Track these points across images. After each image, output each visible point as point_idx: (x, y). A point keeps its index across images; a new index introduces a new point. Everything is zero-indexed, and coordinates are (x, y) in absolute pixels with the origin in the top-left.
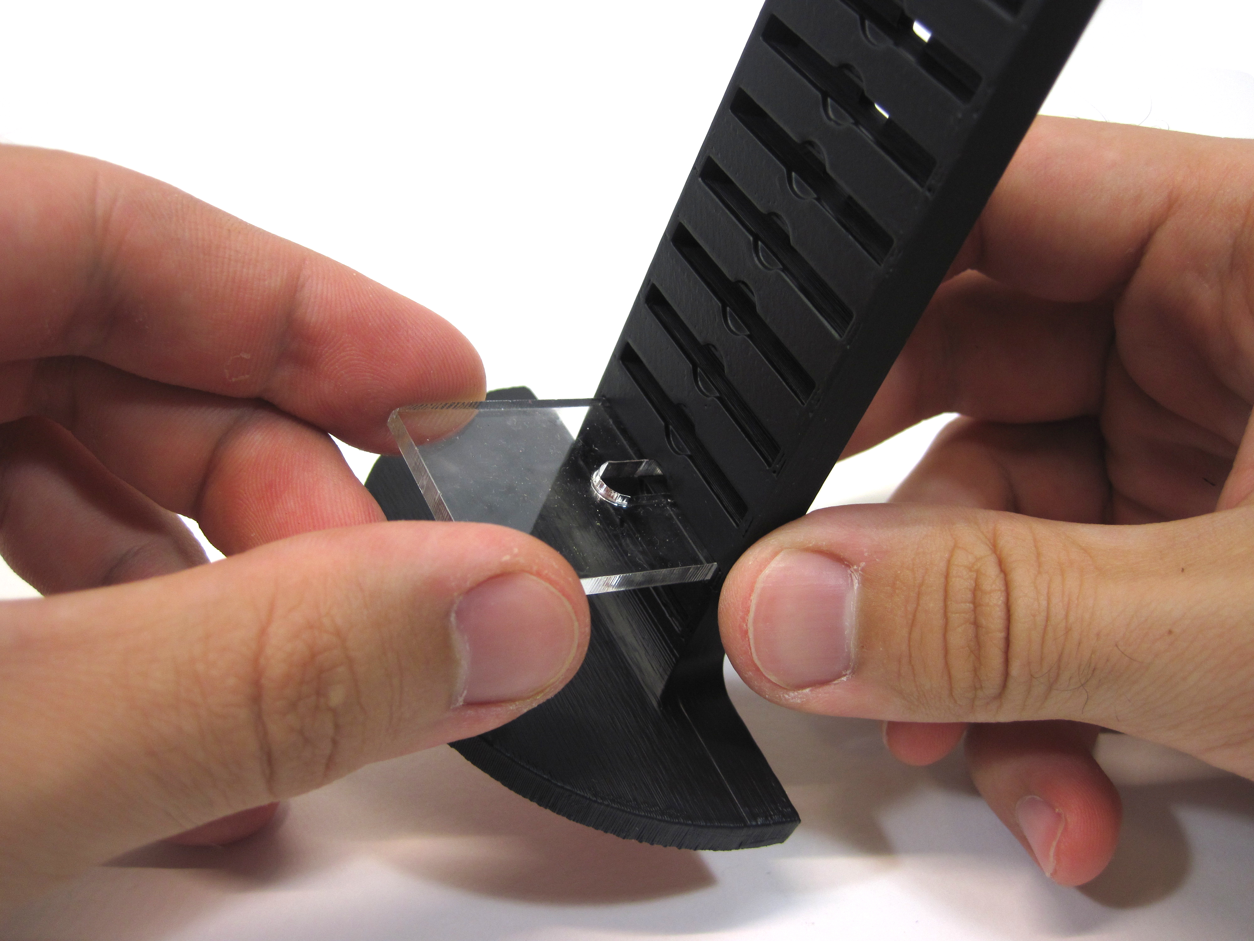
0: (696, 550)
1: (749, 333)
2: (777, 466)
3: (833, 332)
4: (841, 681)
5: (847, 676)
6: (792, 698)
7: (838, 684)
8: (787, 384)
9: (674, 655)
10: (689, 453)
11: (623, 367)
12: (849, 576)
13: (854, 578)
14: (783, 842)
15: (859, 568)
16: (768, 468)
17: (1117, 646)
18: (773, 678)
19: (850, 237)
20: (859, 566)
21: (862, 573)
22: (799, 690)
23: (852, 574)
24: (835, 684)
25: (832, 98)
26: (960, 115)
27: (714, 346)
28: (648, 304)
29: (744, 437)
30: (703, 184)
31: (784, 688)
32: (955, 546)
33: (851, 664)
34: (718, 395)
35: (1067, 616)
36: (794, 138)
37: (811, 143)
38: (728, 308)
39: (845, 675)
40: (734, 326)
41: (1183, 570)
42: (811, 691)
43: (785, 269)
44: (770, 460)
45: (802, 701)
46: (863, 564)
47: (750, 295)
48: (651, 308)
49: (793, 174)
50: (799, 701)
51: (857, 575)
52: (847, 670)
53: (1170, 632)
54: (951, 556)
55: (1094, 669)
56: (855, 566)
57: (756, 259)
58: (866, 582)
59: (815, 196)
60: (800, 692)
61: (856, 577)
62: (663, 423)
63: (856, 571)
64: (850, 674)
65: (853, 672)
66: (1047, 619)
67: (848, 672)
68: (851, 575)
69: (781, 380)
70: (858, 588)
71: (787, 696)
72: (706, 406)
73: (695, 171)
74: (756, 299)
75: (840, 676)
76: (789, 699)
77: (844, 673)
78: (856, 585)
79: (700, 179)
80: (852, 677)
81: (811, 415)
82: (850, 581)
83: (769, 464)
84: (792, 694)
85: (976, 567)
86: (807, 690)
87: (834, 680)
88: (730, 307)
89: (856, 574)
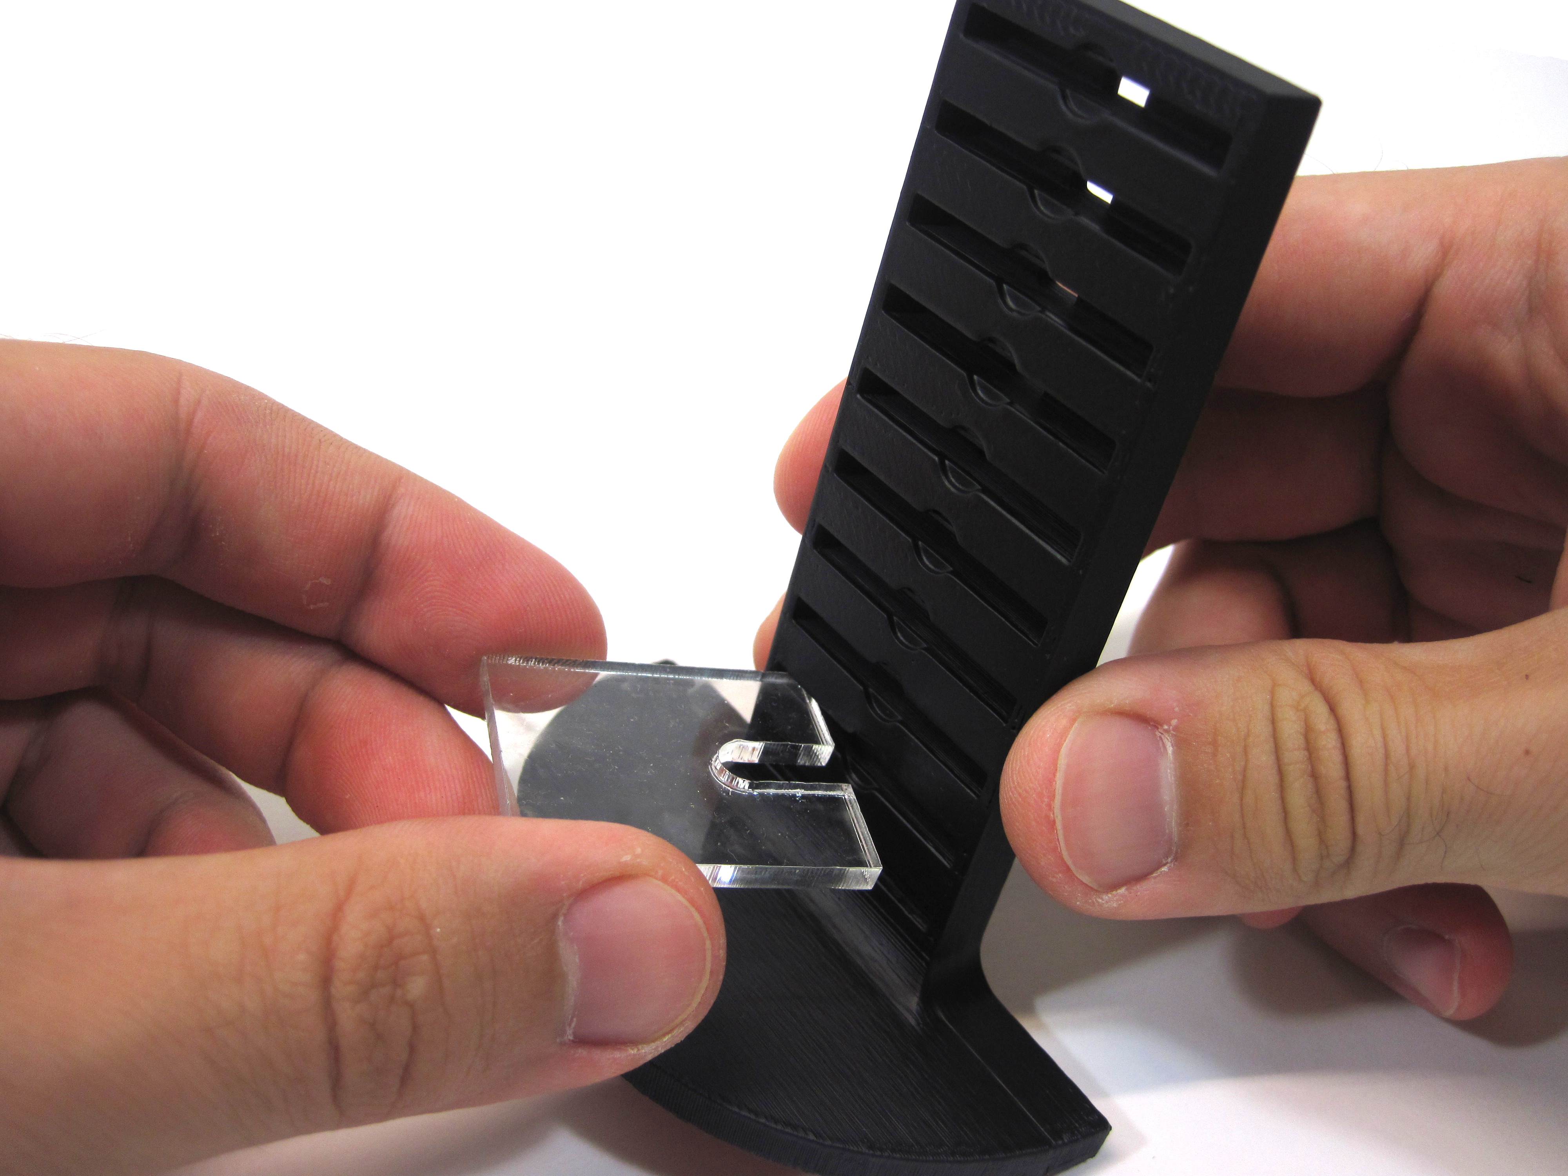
0: (926, 843)
1: (951, 569)
2: (1016, 720)
3: (1059, 557)
4: (1161, 872)
5: (1168, 865)
6: (1107, 902)
7: (1157, 876)
8: (1011, 623)
9: (923, 958)
10: (900, 718)
11: (798, 626)
12: (1158, 739)
13: (1165, 740)
14: (1094, 1156)
15: (1171, 727)
16: (1004, 725)
17: (1469, 779)
18: (1085, 879)
19: (1061, 444)
20: (1170, 725)
21: (1174, 733)
22: (1113, 891)
23: (1163, 737)
24: (1155, 878)
25: (1008, 284)
26: (1172, 291)
27: (910, 589)
28: (816, 549)
29: (968, 691)
30: (863, 401)
31: (1096, 891)
32: (1275, 685)
33: (1174, 849)
34: (925, 646)
35: (1408, 749)
36: (968, 334)
37: (992, 340)
38: (920, 543)
39: (1165, 865)
40: (931, 562)
41: (1527, 677)
42: (1126, 889)
43: (985, 490)
44: (1004, 713)
45: (1119, 905)
46: (1174, 722)
47: (945, 524)
48: (820, 553)
49: (975, 377)
50: (1115, 905)
51: (1169, 736)
52: (1167, 858)
53: (1527, 752)
54: (1272, 698)
55: (1448, 813)
56: (1165, 725)
57: (946, 483)
58: (1181, 743)
59: (1008, 400)
60: (1114, 892)
61: (1167, 738)
62: (861, 688)
63: (1167, 731)
64: (1171, 862)
65: (1176, 859)
66: (1387, 756)
67: (1169, 860)
68: (1160, 737)
69: (1004, 620)
70: (1174, 752)
71: (1100, 901)
72: (913, 661)
73: (850, 386)
74: (954, 529)
75: (1160, 865)
76: (1103, 903)
77: (1164, 862)
78: (1170, 750)
79: (858, 396)
80: (1174, 865)
81: (1048, 656)
82: (1161, 745)
83: (1005, 721)
84: (1105, 897)
85: (1303, 706)
86: (1122, 891)
87: (1152, 873)
88: (922, 541)
89: (1167, 736)
